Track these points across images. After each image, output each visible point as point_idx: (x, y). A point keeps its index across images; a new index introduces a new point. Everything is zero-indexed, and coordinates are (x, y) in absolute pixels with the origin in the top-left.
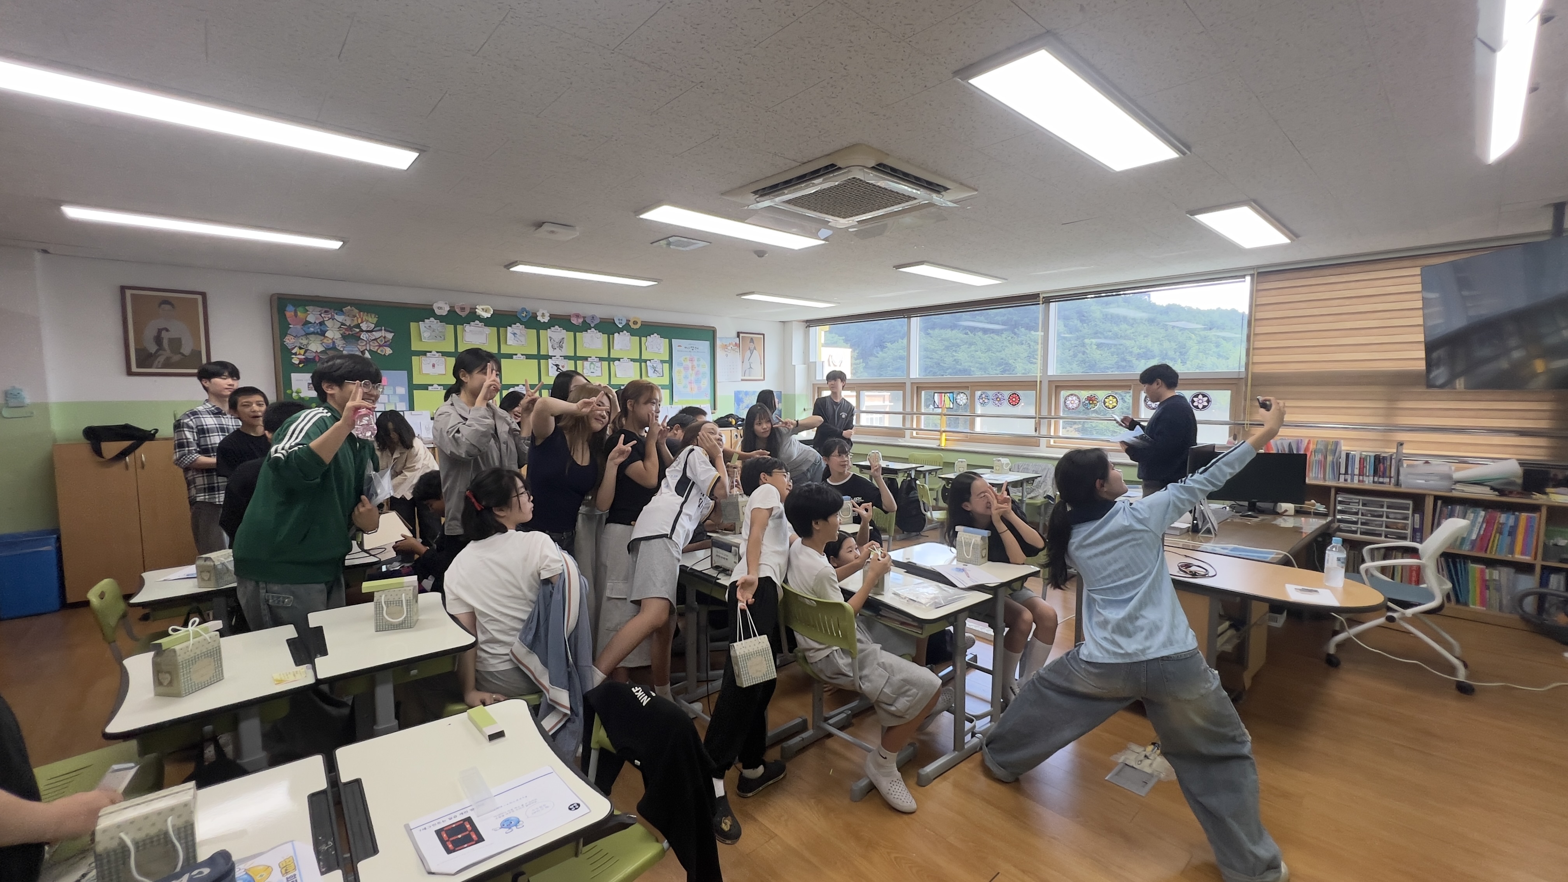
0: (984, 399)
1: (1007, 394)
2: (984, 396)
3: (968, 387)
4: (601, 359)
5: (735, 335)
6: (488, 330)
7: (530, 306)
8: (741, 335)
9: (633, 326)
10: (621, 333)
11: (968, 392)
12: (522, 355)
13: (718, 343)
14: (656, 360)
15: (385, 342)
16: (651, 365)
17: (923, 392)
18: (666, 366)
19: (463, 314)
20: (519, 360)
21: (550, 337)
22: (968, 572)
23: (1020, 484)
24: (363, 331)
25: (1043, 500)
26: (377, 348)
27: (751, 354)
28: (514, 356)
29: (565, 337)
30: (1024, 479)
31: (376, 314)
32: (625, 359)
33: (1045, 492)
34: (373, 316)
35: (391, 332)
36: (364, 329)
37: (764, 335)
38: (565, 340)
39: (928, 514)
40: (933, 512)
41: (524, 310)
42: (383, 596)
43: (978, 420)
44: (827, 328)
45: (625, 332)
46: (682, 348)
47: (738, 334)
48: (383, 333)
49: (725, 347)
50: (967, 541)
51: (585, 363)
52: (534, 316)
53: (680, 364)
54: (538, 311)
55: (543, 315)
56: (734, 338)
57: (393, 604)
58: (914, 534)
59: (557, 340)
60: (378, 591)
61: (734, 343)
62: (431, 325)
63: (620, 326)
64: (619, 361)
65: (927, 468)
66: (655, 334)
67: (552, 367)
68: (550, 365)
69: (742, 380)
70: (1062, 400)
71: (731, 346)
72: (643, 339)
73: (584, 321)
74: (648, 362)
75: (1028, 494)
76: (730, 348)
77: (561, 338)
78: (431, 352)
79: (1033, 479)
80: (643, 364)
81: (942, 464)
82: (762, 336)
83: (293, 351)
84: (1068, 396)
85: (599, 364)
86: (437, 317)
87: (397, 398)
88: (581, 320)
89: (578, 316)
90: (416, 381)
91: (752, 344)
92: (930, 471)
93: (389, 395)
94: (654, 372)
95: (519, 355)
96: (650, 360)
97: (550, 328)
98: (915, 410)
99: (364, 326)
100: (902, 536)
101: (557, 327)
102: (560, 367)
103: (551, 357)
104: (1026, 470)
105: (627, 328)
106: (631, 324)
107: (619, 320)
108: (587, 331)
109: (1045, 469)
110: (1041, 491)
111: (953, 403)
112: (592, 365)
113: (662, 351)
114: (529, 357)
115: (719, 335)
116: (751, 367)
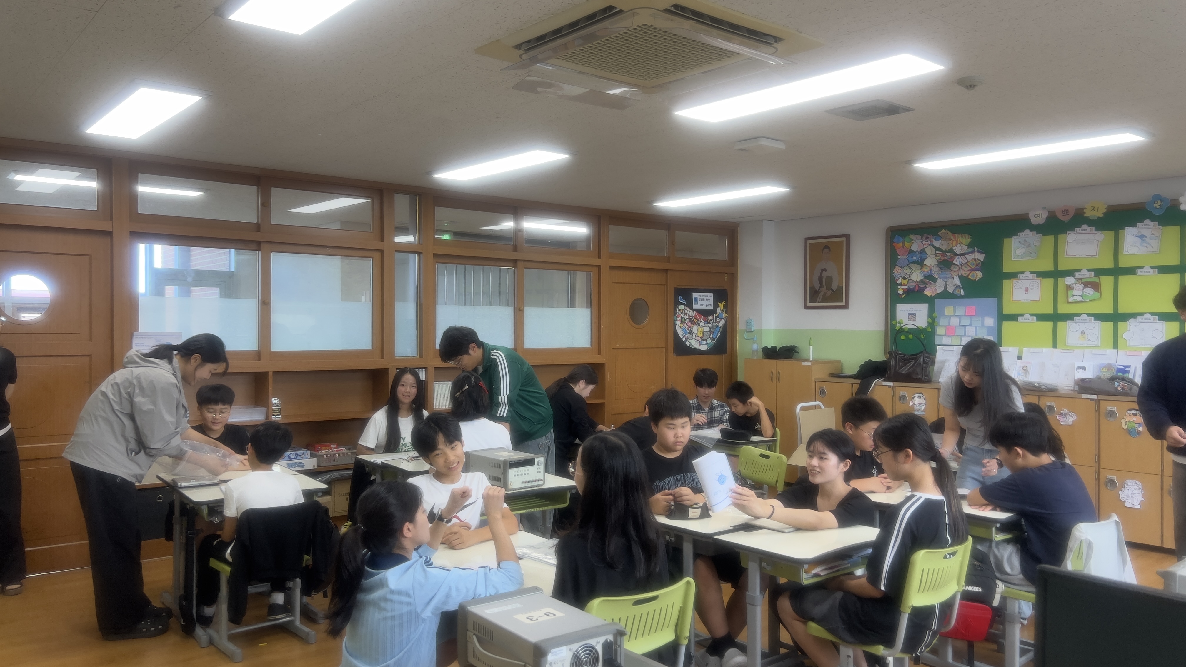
6: (1100, 236)
12: (1152, 267)
15: (977, 265)
19: (1066, 219)
20: (1146, 277)
24: (957, 255)
26: (969, 272)
28: (1138, 271)
31: (969, 233)
34: (967, 236)
35: (983, 253)
36: (958, 253)
41: (1157, 198)
48: (975, 255)
52: (1175, 205)
62: (1026, 239)
78: (1023, 273)
83: (898, 282)
86: (1033, 228)
90: (1006, 310)
95: (1147, 268)
99: (958, 249)
114: (1163, 269)
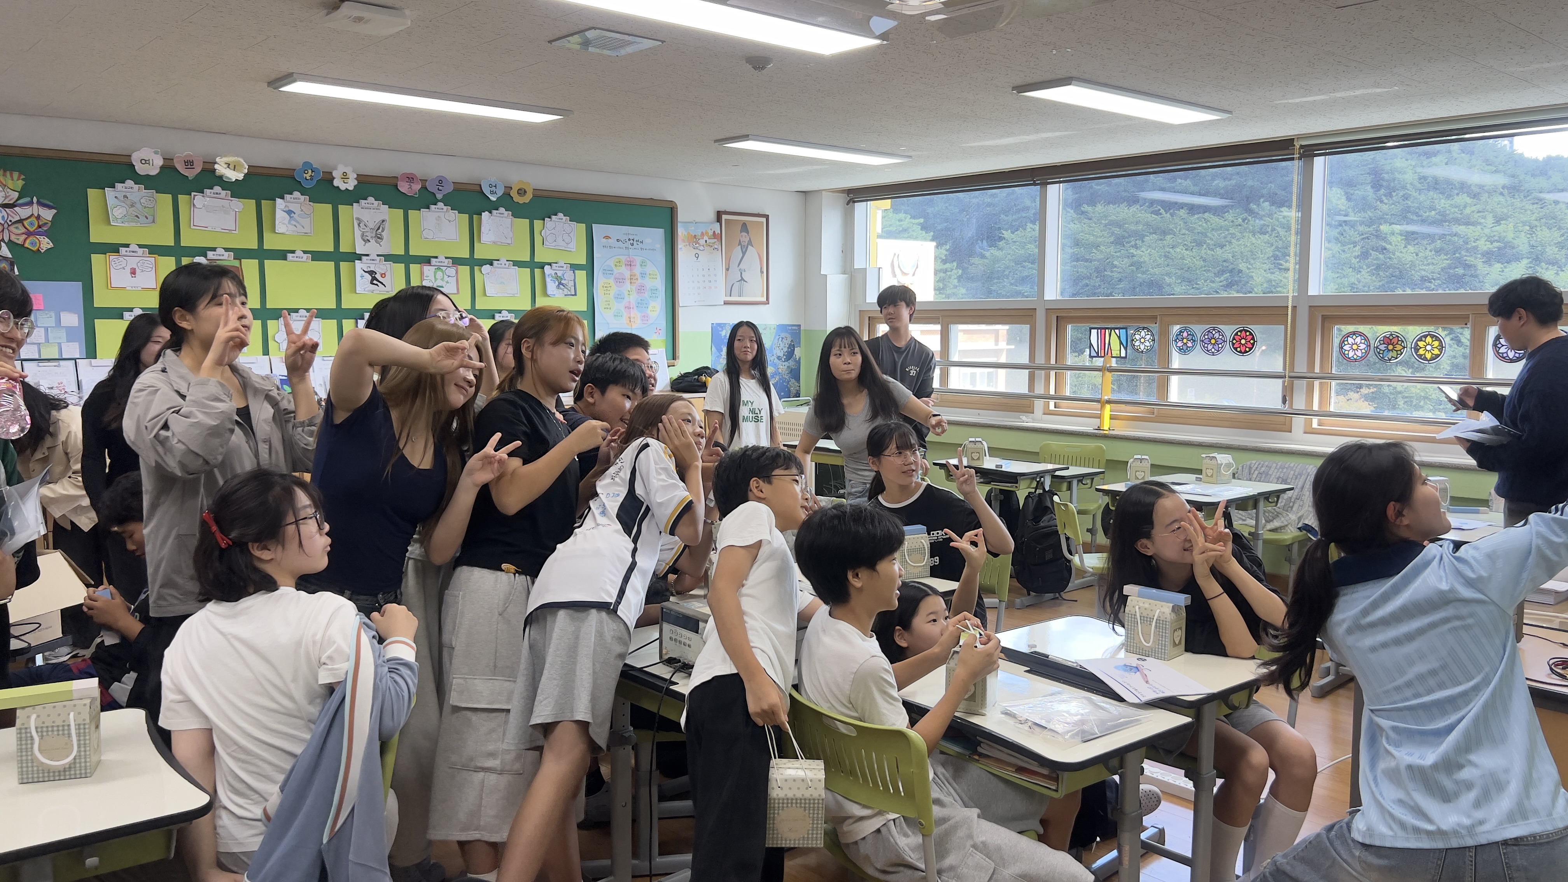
0: (1185, 341)
1: (1229, 330)
2: (1185, 334)
3: (1155, 317)
4: (457, 262)
5: (712, 216)
6: (238, 204)
7: (320, 158)
8: (724, 217)
9: (517, 198)
10: (494, 212)
11: (1155, 327)
12: (305, 252)
13: (681, 232)
14: (561, 263)
15: (39, 227)
16: (553, 272)
17: (1069, 327)
18: (582, 275)
19: (191, 174)
20: (299, 264)
21: (358, 219)
22: (1146, 672)
23: (1251, 503)
25: (1297, 533)
26: (24, 236)
27: (744, 253)
28: (290, 256)
29: (386, 217)
30: (1260, 494)
31: (21, 173)
32: (503, 261)
33: (1300, 518)
34: (16, 175)
35: (50, 207)
37: (767, 217)
38: (387, 225)
39: (1076, 559)
40: (1084, 555)
41: (307, 165)
42: (34, 717)
43: (1174, 380)
44: (887, 203)
45: (502, 210)
46: (612, 242)
47: (719, 215)
48: (35, 209)
49: (694, 240)
50: (1145, 614)
51: (426, 268)
52: (329, 179)
53: (608, 272)
54: (336, 169)
55: (345, 176)
56: (712, 223)
57: (53, 731)
58: (1051, 595)
59: (371, 225)
60: (23, 708)
61: (711, 233)
62: (128, 194)
63: (493, 198)
64: (491, 264)
65: (1074, 471)
66: (561, 215)
67: (362, 276)
68: (359, 272)
69: (726, 303)
70: (1336, 342)
71: (706, 238)
72: (538, 224)
73: (424, 188)
74: (547, 268)
75: (1268, 521)
76: (702, 242)
77: (378, 219)
78: (127, 246)
79: (1278, 493)
80: (537, 271)
81: (1103, 462)
82: (764, 220)
84: (1348, 335)
85: (452, 271)
86: (139, 179)
87: (63, 334)
88: (417, 187)
89: (410, 178)
90: (99, 302)
91: (744, 234)
92: (1081, 478)
93: (46, 329)
94: (558, 287)
95: (299, 253)
96: (550, 264)
97: (358, 202)
98: (1053, 361)
100: (1026, 600)
101: (371, 199)
102: (378, 276)
103: (359, 257)
104: (1263, 477)
105: (507, 201)
106: (514, 193)
107: (491, 186)
108: (428, 208)
109: (1301, 474)
110: (1293, 517)
111: (1126, 349)
112: (440, 274)
113: (573, 246)
114: (317, 256)
115: (682, 216)
116: (742, 279)
